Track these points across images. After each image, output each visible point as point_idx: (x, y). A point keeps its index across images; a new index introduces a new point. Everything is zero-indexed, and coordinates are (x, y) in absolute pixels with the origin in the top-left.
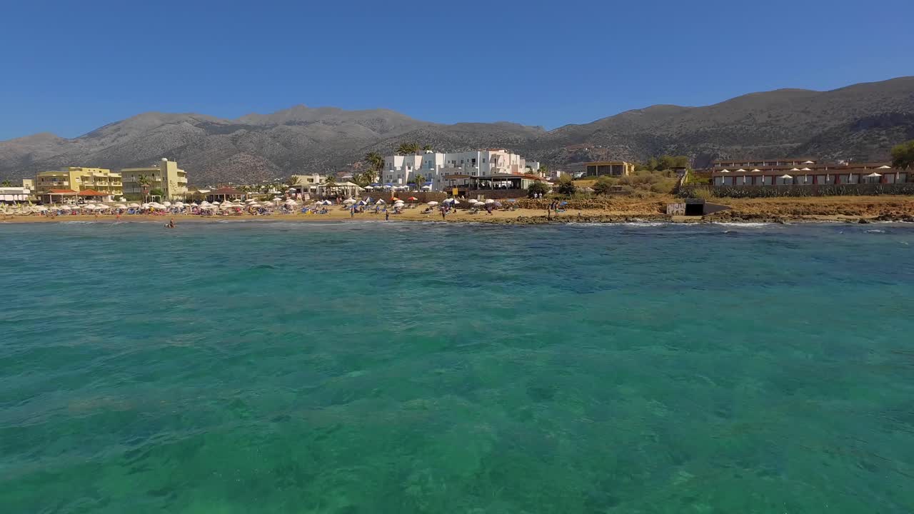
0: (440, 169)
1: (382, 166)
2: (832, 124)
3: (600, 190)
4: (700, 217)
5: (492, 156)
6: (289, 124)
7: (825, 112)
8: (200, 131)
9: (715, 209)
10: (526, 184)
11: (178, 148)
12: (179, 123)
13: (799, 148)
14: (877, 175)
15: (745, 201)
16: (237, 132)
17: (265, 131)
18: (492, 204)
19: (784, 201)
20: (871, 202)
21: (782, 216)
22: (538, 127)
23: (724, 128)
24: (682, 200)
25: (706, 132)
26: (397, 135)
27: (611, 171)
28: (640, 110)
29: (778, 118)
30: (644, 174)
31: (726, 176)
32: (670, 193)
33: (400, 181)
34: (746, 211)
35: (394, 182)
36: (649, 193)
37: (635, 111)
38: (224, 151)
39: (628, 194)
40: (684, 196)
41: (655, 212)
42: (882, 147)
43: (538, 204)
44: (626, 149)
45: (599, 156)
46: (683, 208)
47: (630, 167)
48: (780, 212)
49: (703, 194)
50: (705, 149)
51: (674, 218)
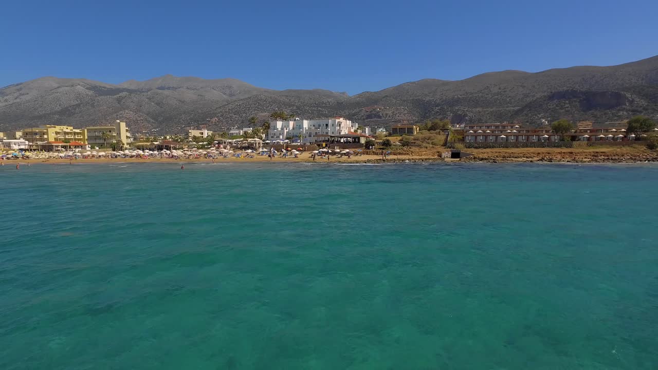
0: (306, 130)
1: (268, 127)
2: (538, 96)
3: (405, 144)
4: (458, 159)
5: (338, 122)
6: (159, 88)
7: (534, 86)
8: (91, 93)
9: (466, 155)
10: (363, 141)
11: (73, 106)
12: (72, 86)
13: (519, 110)
14: (547, 136)
15: (481, 150)
16: (121, 94)
17: (143, 94)
18: (348, 152)
19: (499, 151)
20: (539, 151)
21: (497, 159)
22: (343, 93)
23: (470, 96)
24: (449, 149)
25: (459, 98)
26: (242, 98)
27: (406, 131)
28: (414, 83)
29: (505, 90)
30: (426, 133)
31: (472, 135)
32: (442, 145)
33: (281, 137)
34: (481, 156)
35: (277, 137)
36: (431, 146)
37: (411, 83)
38: (111, 109)
39: (419, 146)
40: (450, 148)
41: (436, 157)
42: (567, 111)
43: (373, 152)
44: (406, 109)
45: (387, 114)
46: (450, 155)
47: (416, 128)
48: (497, 156)
49: (460, 147)
50: (458, 110)
51: (446, 159)
